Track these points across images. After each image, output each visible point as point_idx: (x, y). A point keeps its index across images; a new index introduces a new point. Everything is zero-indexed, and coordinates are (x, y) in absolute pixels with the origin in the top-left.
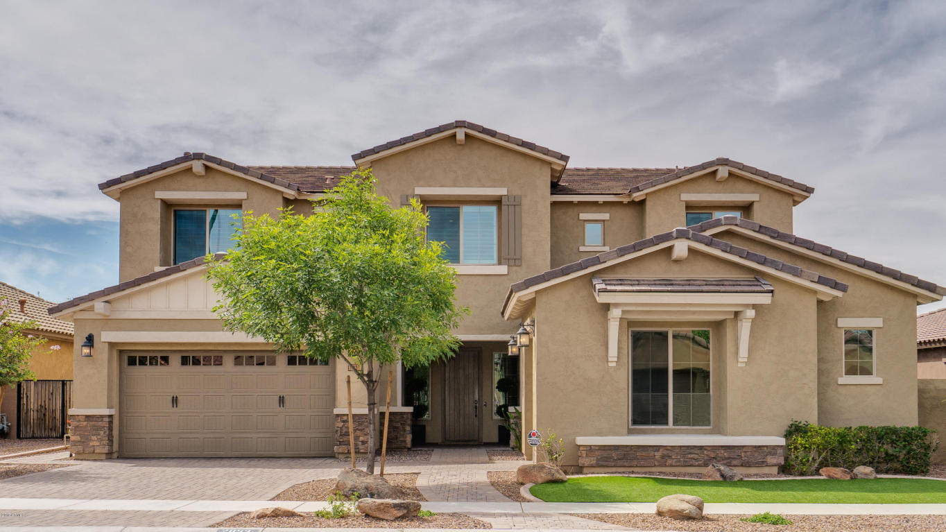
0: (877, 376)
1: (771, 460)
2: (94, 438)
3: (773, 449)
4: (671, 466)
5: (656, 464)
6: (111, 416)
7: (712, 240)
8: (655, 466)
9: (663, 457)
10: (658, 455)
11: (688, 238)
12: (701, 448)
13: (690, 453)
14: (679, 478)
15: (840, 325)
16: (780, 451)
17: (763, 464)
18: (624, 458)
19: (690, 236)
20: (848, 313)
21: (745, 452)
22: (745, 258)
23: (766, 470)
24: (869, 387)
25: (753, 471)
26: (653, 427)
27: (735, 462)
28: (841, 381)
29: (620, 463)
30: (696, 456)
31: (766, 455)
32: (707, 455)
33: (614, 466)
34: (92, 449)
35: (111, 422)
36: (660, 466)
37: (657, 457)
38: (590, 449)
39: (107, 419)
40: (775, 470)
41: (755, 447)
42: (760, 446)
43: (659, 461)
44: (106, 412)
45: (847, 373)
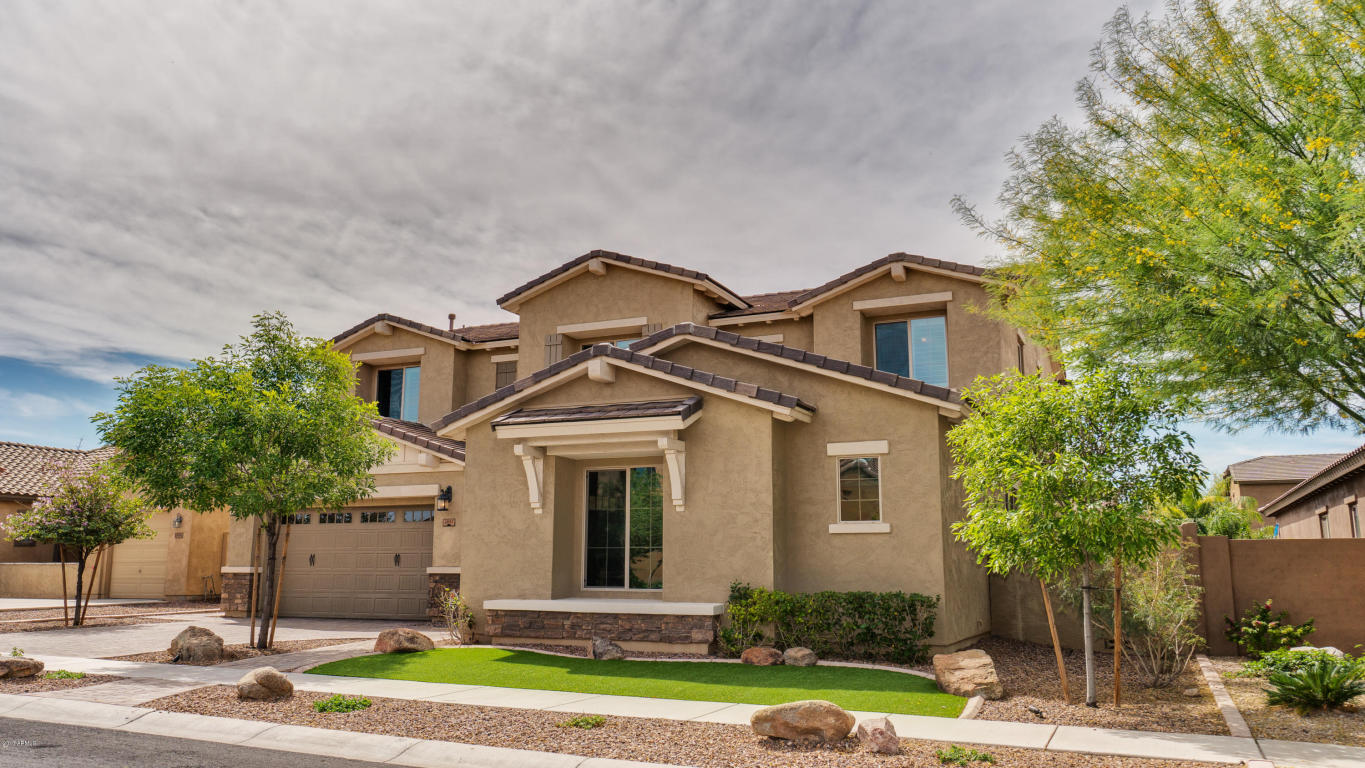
0: (884, 521)
1: (696, 635)
2: (238, 596)
3: (700, 620)
4: (581, 638)
5: (565, 635)
6: (252, 574)
7: (633, 354)
8: (563, 638)
9: (573, 626)
10: (567, 623)
11: (607, 355)
12: (616, 616)
13: (603, 623)
14: (559, 654)
15: (830, 453)
16: (708, 623)
17: (687, 640)
18: (530, 626)
19: (609, 352)
20: (844, 436)
21: (667, 623)
22: (670, 373)
23: (693, 649)
24: (873, 537)
25: (678, 648)
26: (607, 589)
27: (653, 637)
28: (833, 528)
29: (527, 632)
30: (608, 627)
31: (692, 629)
32: (622, 626)
33: (520, 637)
34: (235, 607)
35: (251, 581)
36: (568, 638)
37: (566, 627)
38: (496, 614)
39: (248, 578)
40: (704, 649)
41: (677, 616)
42: (683, 616)
43: (568, 632)
44: (247, 570)
45: (844, 518)
